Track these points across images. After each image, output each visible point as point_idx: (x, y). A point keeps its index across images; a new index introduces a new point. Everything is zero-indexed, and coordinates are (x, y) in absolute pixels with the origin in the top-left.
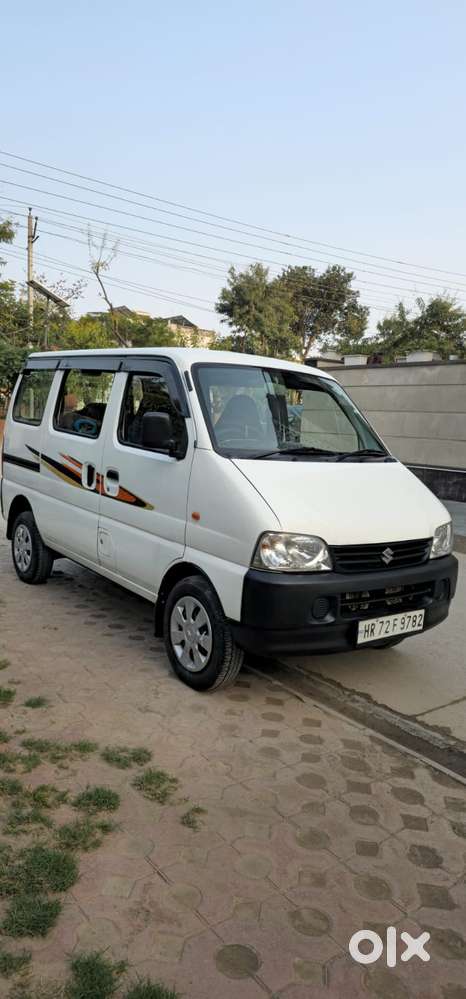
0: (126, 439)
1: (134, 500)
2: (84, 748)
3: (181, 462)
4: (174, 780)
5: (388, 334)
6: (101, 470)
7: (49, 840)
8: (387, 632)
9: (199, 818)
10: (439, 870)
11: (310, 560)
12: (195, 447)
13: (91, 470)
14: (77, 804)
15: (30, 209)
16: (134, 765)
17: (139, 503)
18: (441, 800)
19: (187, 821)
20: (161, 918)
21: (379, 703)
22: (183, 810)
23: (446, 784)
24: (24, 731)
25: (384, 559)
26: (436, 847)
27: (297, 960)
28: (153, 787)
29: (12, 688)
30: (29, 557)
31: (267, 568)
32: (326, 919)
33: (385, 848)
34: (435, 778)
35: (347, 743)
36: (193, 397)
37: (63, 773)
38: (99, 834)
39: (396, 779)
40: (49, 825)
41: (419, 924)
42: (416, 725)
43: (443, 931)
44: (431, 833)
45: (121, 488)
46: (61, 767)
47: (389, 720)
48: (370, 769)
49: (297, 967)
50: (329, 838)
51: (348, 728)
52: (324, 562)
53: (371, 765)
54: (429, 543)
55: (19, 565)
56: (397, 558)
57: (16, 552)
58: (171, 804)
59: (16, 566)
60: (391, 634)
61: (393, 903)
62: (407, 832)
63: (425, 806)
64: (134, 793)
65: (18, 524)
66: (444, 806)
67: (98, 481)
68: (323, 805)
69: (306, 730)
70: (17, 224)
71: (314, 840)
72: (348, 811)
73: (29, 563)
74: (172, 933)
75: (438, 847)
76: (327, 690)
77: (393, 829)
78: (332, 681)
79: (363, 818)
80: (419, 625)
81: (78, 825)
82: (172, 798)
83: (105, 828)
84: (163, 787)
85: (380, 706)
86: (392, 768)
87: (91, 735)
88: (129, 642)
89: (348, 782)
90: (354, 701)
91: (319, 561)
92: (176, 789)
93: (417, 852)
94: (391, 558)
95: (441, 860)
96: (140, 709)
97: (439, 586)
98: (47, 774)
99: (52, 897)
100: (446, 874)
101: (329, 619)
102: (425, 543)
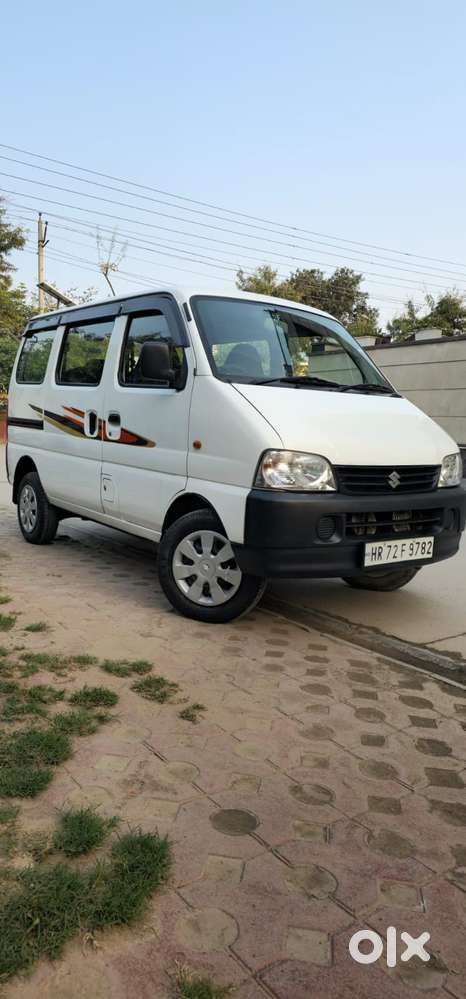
0: (127, 381)
1: (135, 440)
2: (84, 661)
3: (181, 393)
4: (174, 685)
5: (398, 333)
6: (103, 415)
7: (44, 726)
8: (394, 557)
9: (198, 713)
10: (448, 758)
11: (314, 480)
12: (195, 375)
13: (93, 417)
14: (74, 700)
15: (40, 214)
16: (134, 674)
17: (141, 442)
18: (452, 706)
19: (186, 716)
20: (156, 786)
21: (387, 633)
22: (182, 707)
23: (456, 695)
24: (23, 648)
25: (390, 482)
26: (445, 740)
27: (297, 822)
28: (153, 690)
29: (13, 617)
30: (34, 517)
31: (269, 487)
32: (328, 792)
33: (392, 740)
34: (444, 690)
35: (353, 663)
36: (192, 328)
37: (62, 680)
38: (94, 723)
39: (405, 690)
40: (44, 715)
41: (427, 799)
42: (426, 651)
43: (452, 805)
44: (439, 730)
45: (122, 430)
46: (59, 675)
47: (398, 647)
48: (377, 681)
49: (297, 829)
50: (332, 731)
51: (353, 652)
52: (329, 483)
53: (378, 679)
54: (437, 471)
55: (25, 526)
56: (403, 483)
57: (22, 514)
58: (171, 703)
59: (22, 528)
60: (399, 559)
61: (399, 782)
62: (415, 729)
63: (434, 710)
64: (133, 694)
65: (24, 485)
66: (454, 711)
67: (100, 428)
68: (328, 707)
69: (311, 653)
70: (28, 231)
71: (318, 732)
72: (354, 711)
73: (34, 523)
74: (167, 800)
75: (448, 740)
76: (334, 625)
77: (400, 726)
78: (339, 618)
79: (368, 717)
80: (428, 553)
81: (73, 717)
82: (171, 699)
83: (102, 719)
84: (162, 690)
85: (388, 636)
86: (400, 682)
87: (91, 653)
88: (132, 587)
89: (354, 690)
90: (361, 633)
91: (323, 480)
92: (176, 692)
93: (426, 744)
94: (398, 483)
95: (451, 750)
96: (142, 635)
97: (448, 516)
98: (45, 678)
99: (44, 769)
100: (456, 761)
101: (336, 539)
102: (432, 471)
